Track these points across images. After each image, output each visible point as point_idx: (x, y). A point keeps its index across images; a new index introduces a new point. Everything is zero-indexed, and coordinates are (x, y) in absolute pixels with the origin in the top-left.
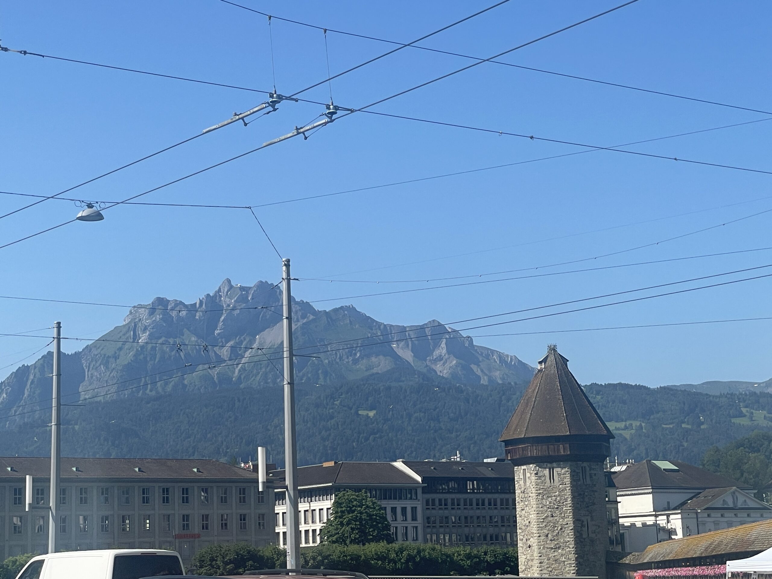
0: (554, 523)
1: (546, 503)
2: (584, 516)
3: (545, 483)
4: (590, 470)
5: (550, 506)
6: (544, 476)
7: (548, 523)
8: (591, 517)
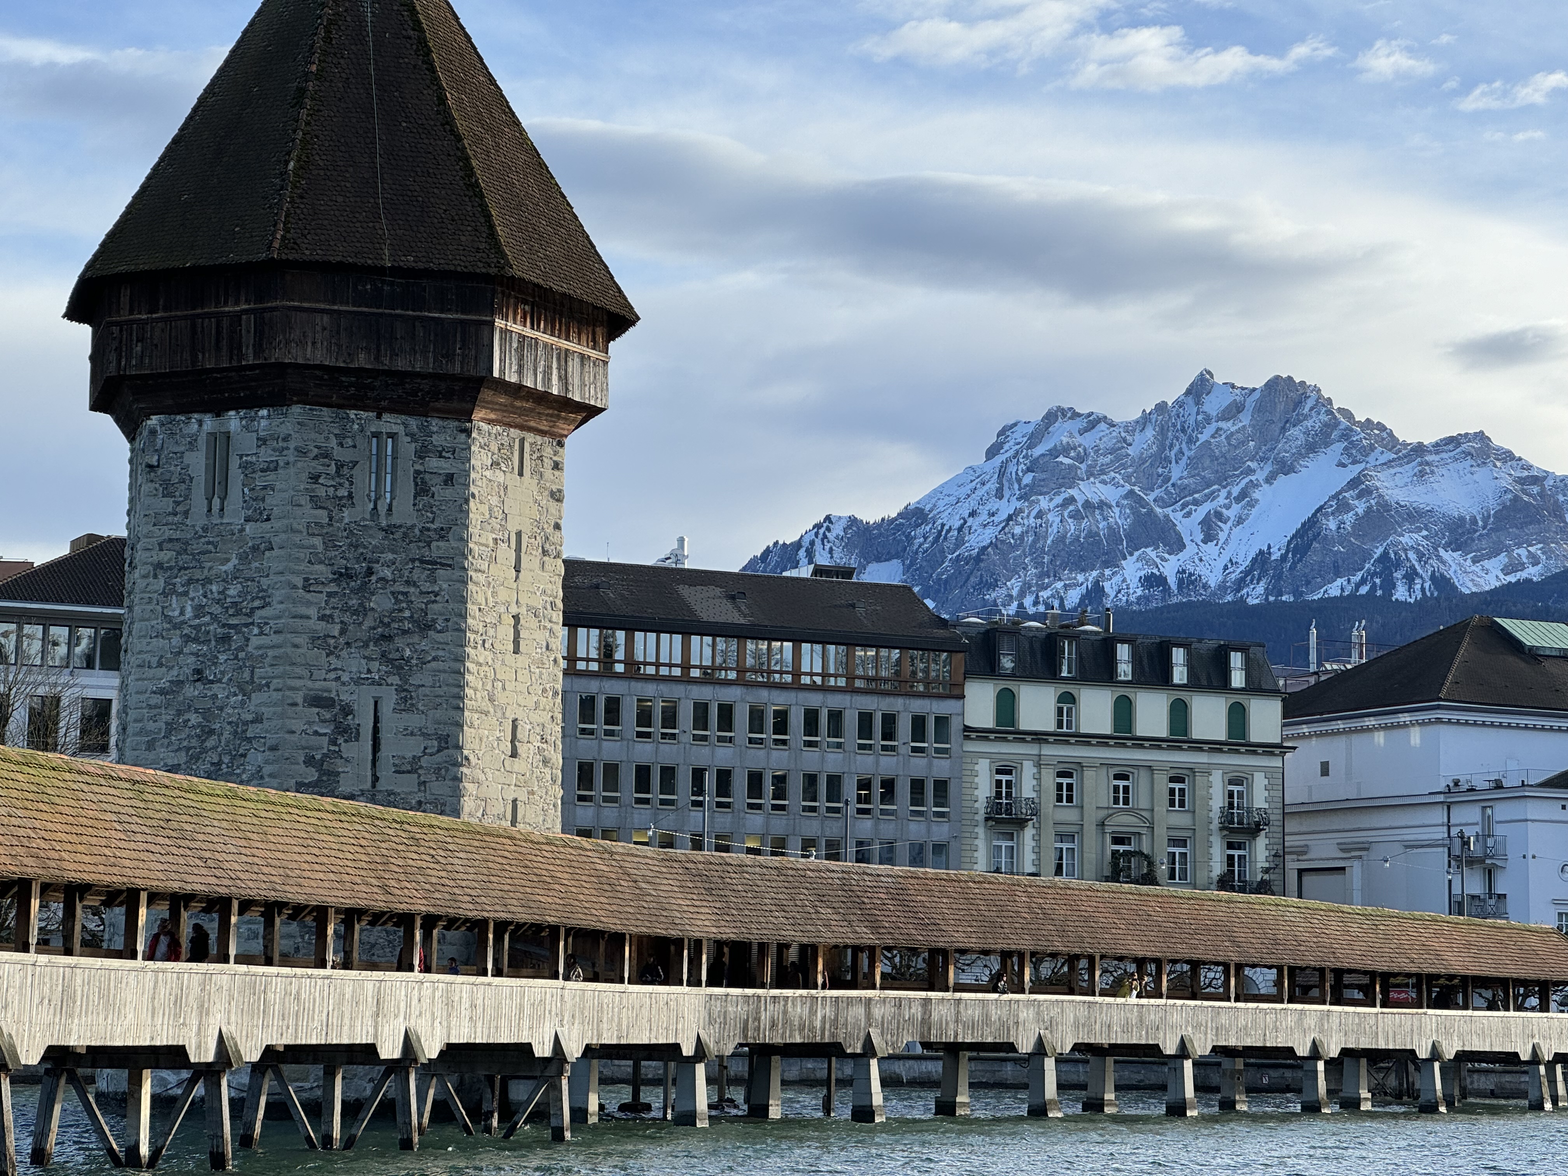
0: (206, 714)
1: (182, 613)
2: (358, 682)
3: (186, 513)
4: (421, 454)
5: (197, 628)
6: (187, 479)
7: (179, 713)
8: (400, 689)
